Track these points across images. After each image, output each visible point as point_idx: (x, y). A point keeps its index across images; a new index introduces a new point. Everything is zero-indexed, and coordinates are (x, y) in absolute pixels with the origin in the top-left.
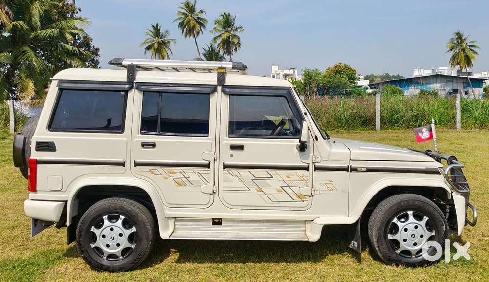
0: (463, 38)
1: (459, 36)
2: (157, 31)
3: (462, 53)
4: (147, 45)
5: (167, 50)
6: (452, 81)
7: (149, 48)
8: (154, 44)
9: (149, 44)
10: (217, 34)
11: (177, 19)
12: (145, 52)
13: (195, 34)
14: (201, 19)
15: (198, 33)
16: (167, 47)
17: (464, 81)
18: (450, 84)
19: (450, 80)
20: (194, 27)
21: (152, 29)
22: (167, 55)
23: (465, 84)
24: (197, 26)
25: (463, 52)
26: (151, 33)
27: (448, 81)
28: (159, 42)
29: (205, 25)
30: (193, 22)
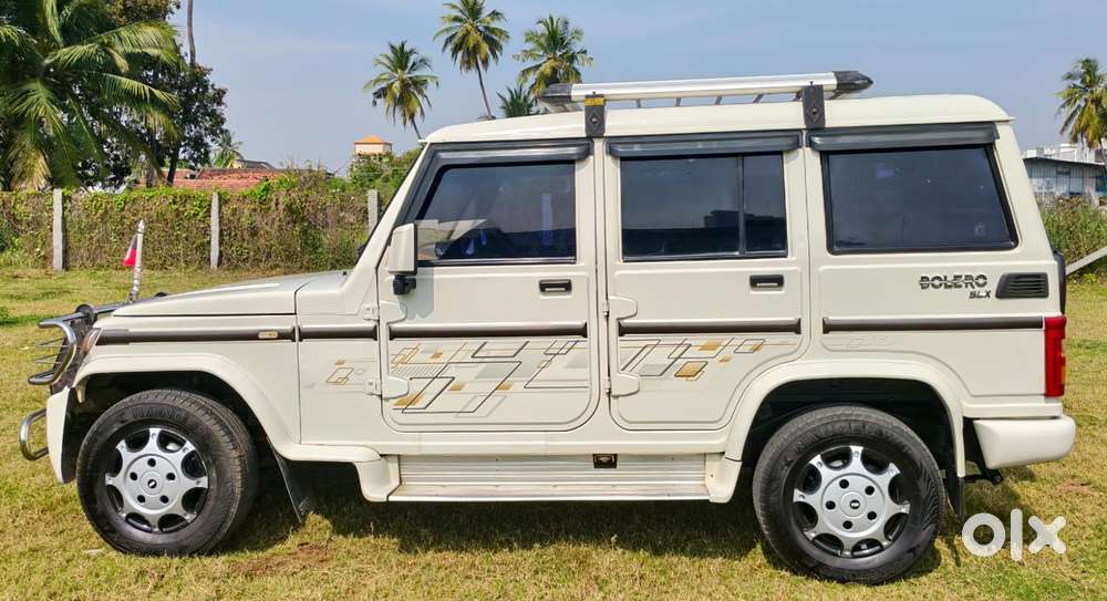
0: (1098, 73)
1: (1090, 67)
2: (401, 58)
3: (1093, 107)
4: (378, 87)
5: (420, 97)
6: (1068, 173)
7: (381, 94)
8: (392, 84)
9: (384, 85)
10: (530, 63)
11: (442, 32)
12: (375, 103)
13: (480, 63)
14: (493, 31)
15: (485, 62)
16: (420, 92)
17: (1099, 174)
18: (1063, 179)
19: (1065, 170)
20: (476, 48)
21: (391, 55)
22: (418, 110)
23: (1099, 181)
24: (485, 47)
25: (1097, 105)
26: (386, 61)
27: (1059, 173)
28: (403, 81)
29: (502, 43)
30: (474, 37)
